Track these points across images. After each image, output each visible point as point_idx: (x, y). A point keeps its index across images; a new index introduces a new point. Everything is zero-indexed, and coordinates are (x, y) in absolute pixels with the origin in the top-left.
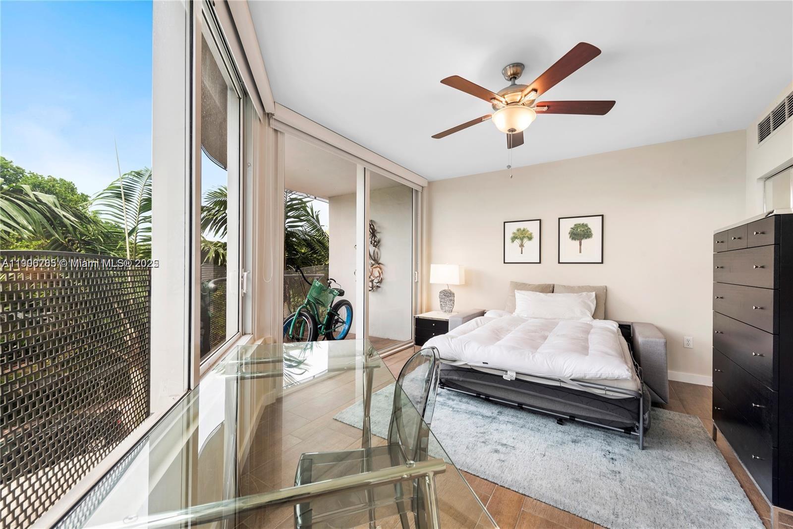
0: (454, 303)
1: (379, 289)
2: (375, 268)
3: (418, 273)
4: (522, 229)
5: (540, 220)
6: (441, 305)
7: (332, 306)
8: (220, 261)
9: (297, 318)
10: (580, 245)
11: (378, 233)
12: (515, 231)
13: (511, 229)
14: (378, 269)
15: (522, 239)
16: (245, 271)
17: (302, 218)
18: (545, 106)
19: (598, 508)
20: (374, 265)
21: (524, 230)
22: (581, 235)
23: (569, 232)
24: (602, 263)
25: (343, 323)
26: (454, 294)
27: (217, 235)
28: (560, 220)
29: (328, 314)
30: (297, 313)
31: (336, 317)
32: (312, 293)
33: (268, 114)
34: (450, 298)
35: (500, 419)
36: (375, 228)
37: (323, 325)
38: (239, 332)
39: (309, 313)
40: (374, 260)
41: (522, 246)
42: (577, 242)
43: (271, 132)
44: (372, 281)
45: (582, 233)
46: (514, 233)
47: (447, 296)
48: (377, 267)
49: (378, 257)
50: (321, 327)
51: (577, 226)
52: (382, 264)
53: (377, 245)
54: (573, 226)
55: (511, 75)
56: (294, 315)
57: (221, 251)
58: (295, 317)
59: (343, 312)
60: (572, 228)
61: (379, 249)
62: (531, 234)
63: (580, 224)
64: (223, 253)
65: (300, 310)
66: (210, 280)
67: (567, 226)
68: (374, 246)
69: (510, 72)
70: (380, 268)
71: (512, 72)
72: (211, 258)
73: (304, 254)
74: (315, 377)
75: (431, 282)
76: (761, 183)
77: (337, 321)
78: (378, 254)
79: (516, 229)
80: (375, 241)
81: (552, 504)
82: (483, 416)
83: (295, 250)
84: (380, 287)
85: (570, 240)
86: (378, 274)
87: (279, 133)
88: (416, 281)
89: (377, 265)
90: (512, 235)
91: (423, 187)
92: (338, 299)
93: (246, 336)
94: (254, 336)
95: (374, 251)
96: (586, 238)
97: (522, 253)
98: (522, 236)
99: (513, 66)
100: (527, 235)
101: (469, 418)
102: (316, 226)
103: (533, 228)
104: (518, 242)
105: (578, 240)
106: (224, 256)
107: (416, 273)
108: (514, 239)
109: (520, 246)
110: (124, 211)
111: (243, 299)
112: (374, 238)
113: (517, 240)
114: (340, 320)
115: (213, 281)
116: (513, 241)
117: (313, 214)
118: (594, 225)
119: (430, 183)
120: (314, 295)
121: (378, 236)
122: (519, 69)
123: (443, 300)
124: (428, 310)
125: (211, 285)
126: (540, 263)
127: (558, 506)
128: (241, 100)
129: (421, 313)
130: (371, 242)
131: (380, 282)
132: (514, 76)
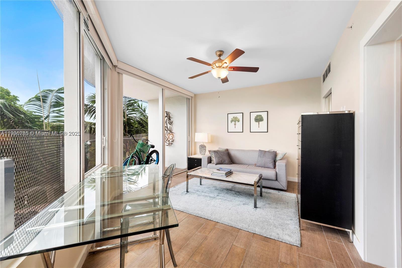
0: (206, 151)
1: (172, 145)
2: (170, 135)
3: (190, 137)
4: (235, 117)
5: (243, 113)
6: (200, 151)
7: (149, 153)
8: (92, 131)
9: (131, 159)
10: (259, 124)
11: (172, 118)
12: (232, 118)
13: (231, 117)
14: (172, 135)
15: (235, 122)
16: (104, 136)
17: (135, 110)
18: (232, 68)
19: (243, 225)
20: (170, 133)
21: (236, 117)
22: (259, 120)
23: (254, 118)
24: (267, 132)
25: (155, 161)
26: (206, 146)
27: (91, 118)
28: (251, 113)
29: (147, 156)
30: (131, 156)
31: (151, 158)
32: (138, 147)
33: (115, 66)
34: (204, 148)
35: (217, 198)
36: (170, 116)
37: (144, 162)
38: (101, 163)
39: (137, 156)
40: (170, 131)
41: (235, 124)
42: (258, 123)
43: (116, 74)
44: (169, 141)
45: (260, 119)
46: (232, 119)
47: (203, 147)
48: (171, 134)
49: (171, 129)
50: (144, 163)
51: (257, 116)
52: (173, 133)
53: (171, 124)
54: (256, 116)
55: (219, 55)
56: (129, 157)
57: (93, 126)
58: (130, 158)
59: (154, 156)
60: (255, 117)
61: (172, 125)
62: (239, 119)
63: (258, 115)
64: (94, 128)
65: (132, 155)
66: (87, 141)
67: (254, 116)
68: (170, 124)
69: (218, 53)
70: (173, 135)
71: (219, 54)
72: (87, 130)
73: (136, 128)
74: (142, 188)
75: (195, 141)
76: (324, 99)
77: (151, 160)
78: (171, 128)
79: (233, 117)
80: (170, 122)
81: (227, 224)
82: (210, 197)
83: (132, 126)
84: (173, 144)
85: (255, 122)
86: (172, 138)
87: (120, 74)
88: (189, 141)
89: (171, 133)
90: (231, 120)
91: (192, 97)
92: (152, 149)
93: (105, 165)
94: (109, 165)
95: (170, 127)
96: (261, 121)
97: (235, 128)
98: (235, 120)
99: (219, 51)
100: (237, 120)
101: (204, 198)
102: (143, 114)
103: (240, 116)
104: (233, 123)
105: (258, 122)
106: (95, 129)
107: (189, 137)
108: (232, 121)
109: (234, 125)
110: (42, 107)
111: (103, 149)
112: (170, 121)
113: (233, 122)
114: (153, 160)
115: (89, 141)
116: (231, 122)
117: (142, 107)
118: (264, 115)
119: (195, 95)
120: (139, 147)
121: (172, 119)
122: (222, 53)
123: (201, 149)
124: (195, 154)
125: (89, 143)
126: (243, 132)
127: (229, 225)
128: (102, 60)
129: (192, 155)
130: (168, 122)
131: (173, 141)
132: (220, 55)
